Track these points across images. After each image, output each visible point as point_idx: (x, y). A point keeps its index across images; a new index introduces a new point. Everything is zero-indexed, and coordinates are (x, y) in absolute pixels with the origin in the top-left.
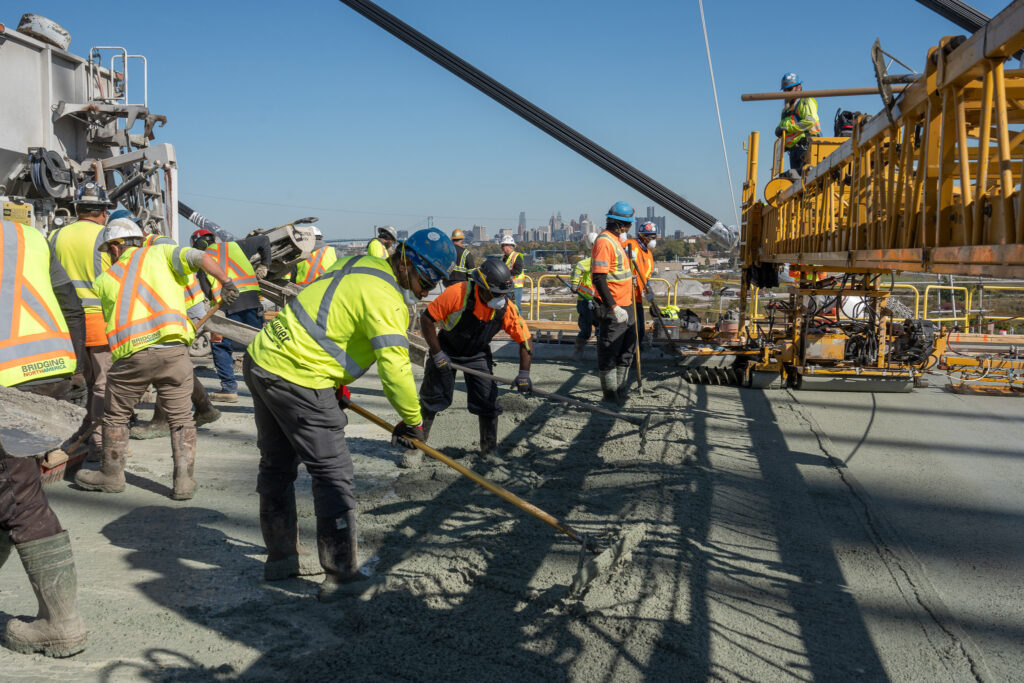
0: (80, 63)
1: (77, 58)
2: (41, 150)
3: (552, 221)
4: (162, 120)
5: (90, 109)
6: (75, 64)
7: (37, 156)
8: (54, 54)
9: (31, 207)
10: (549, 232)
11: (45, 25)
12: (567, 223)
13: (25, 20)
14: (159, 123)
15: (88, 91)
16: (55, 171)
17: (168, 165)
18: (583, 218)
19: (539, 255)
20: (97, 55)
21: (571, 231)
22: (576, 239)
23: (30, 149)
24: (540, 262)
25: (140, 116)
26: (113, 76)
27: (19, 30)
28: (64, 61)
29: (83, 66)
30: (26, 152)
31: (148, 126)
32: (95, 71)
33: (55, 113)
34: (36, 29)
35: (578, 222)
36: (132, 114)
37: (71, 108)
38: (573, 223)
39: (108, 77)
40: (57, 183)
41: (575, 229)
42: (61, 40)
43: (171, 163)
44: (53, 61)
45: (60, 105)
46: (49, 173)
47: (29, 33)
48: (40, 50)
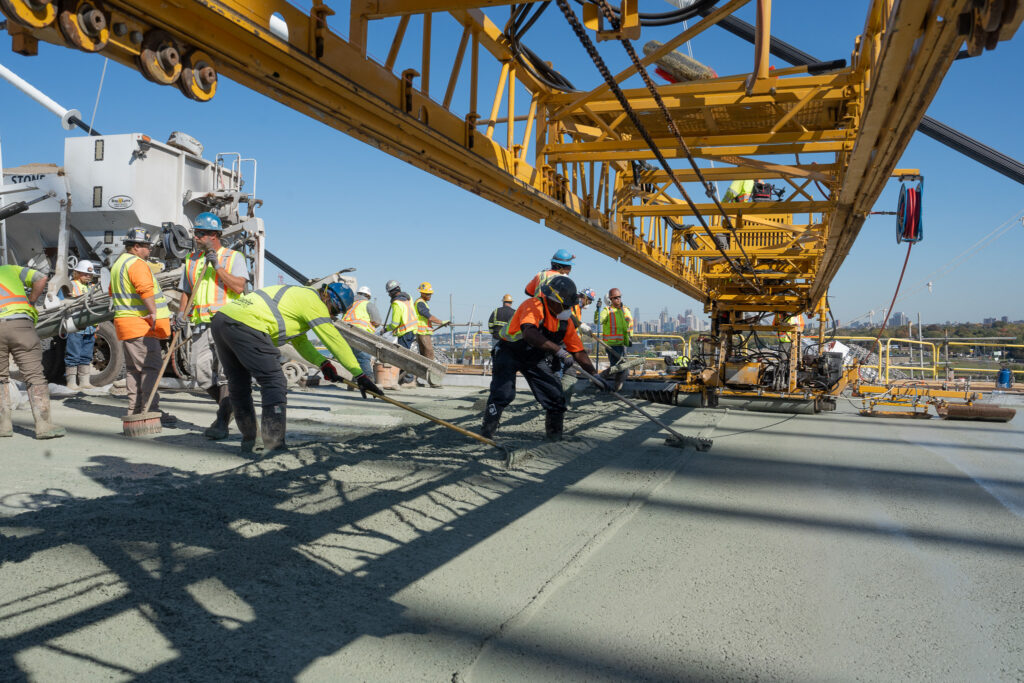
0: (207, 165)
1: (205, 161)
2: (170, 224)
3: (662, 316)
4: (259, 202)
5: (209, 195)
6: (203, 165)
7: (168, 229)
8: (187, 158)
9: (163, 266)
10: (659, 325)
11: (184, 139)
12: (675, 318)
13: (173, 136)
14: (258, 205)
15: (212, 184)
16: (180, 240)
17: (257, 234)
18: (688, 313)
19: (650, 343)
20: (221, 159)
21: (678, 323)
22: (682, 330)
23: (163, 224)
24: (651, 349)
25: (242, 200)
26: (234, 174)
27: (169, 144)
28: (195, 163)
29: (209, 167)
30: (160, 226)
31: (250, 208)
32: (219, 171)
33: (185, 199)
34: (178, 141)
35: (683, 316)
36: (236, 199)
37: (196, 195)
38: (679, 317)
39: (230, 175)
40: (182, 248)
41: (681, 322)
42: (195, 148)
43: (260, 232)
44: (186, 162)
45: (189, 193)
46: (175, 240)
47: (174, 145)
48: (177, 155)
